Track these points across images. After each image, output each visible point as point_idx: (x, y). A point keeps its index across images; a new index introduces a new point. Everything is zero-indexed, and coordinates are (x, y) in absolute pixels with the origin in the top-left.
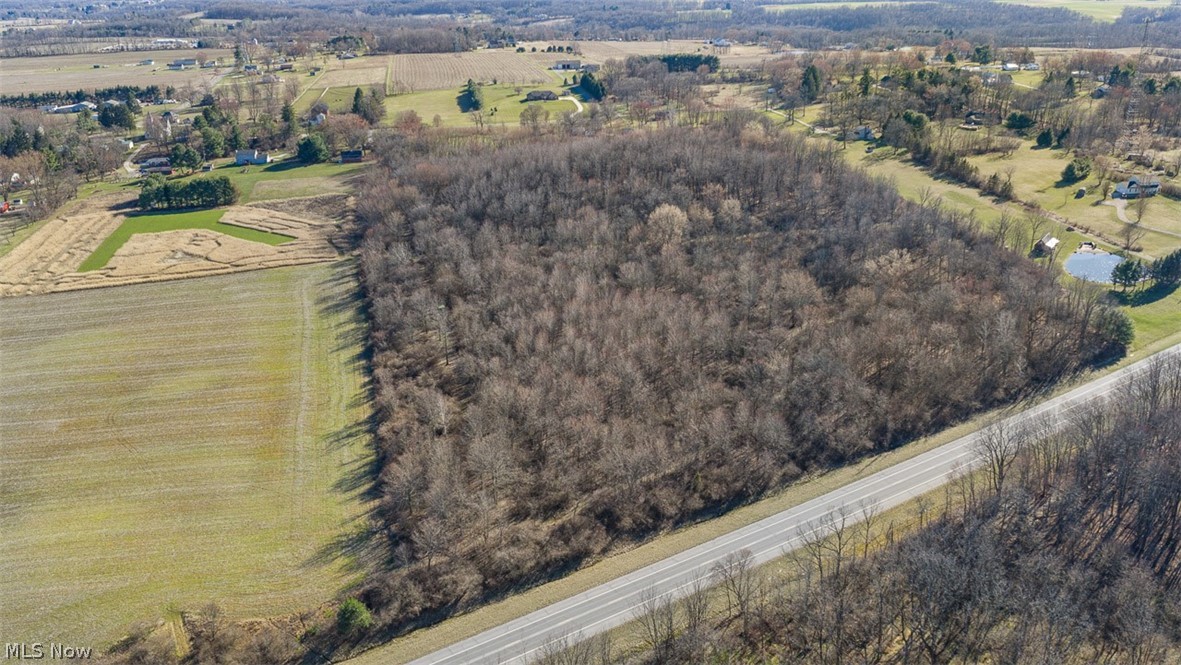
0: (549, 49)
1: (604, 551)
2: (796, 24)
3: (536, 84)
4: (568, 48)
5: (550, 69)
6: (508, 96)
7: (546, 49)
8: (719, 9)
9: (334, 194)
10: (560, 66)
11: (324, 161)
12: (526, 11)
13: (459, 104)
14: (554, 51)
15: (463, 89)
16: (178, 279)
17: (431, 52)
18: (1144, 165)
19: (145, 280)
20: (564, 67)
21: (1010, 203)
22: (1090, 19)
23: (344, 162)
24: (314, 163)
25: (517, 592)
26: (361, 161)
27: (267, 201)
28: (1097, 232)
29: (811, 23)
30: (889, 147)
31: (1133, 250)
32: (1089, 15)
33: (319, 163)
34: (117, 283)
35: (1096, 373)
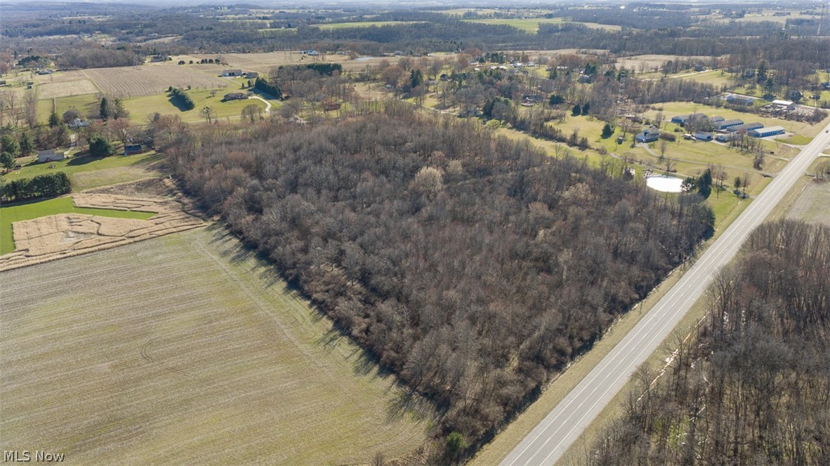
0: (203, 62)
1: (548, 380)
2: (345, 38)
3: (222, 88)
4: (216, 60)
5: (220, 76)
6: (207, 98)
7: (200, 60)
8: (283, 28)
9: (149, 178)
10: (227, 74)
11: (112, 155)
12: (141, 32)
13: (174, 105)
14: (206, 63)
15: (168, 93)
16: (92, 252)
17: (111, 66)
18: (638, 122)
19: (62, 256)
20: (230, 75)
21: (588, 150)
22: (524, 31)
23: (130, 154)
24: (104, 156)
25: (520, 412)
26: (140, 153)
27: (98, 188)
28: (647, 163)
29: (355, 37)
30: (494, 120)
31: (672, 171)
32: (523, 29)
33: (109, 156)
34: (44, 260)
35: (708, 242)
